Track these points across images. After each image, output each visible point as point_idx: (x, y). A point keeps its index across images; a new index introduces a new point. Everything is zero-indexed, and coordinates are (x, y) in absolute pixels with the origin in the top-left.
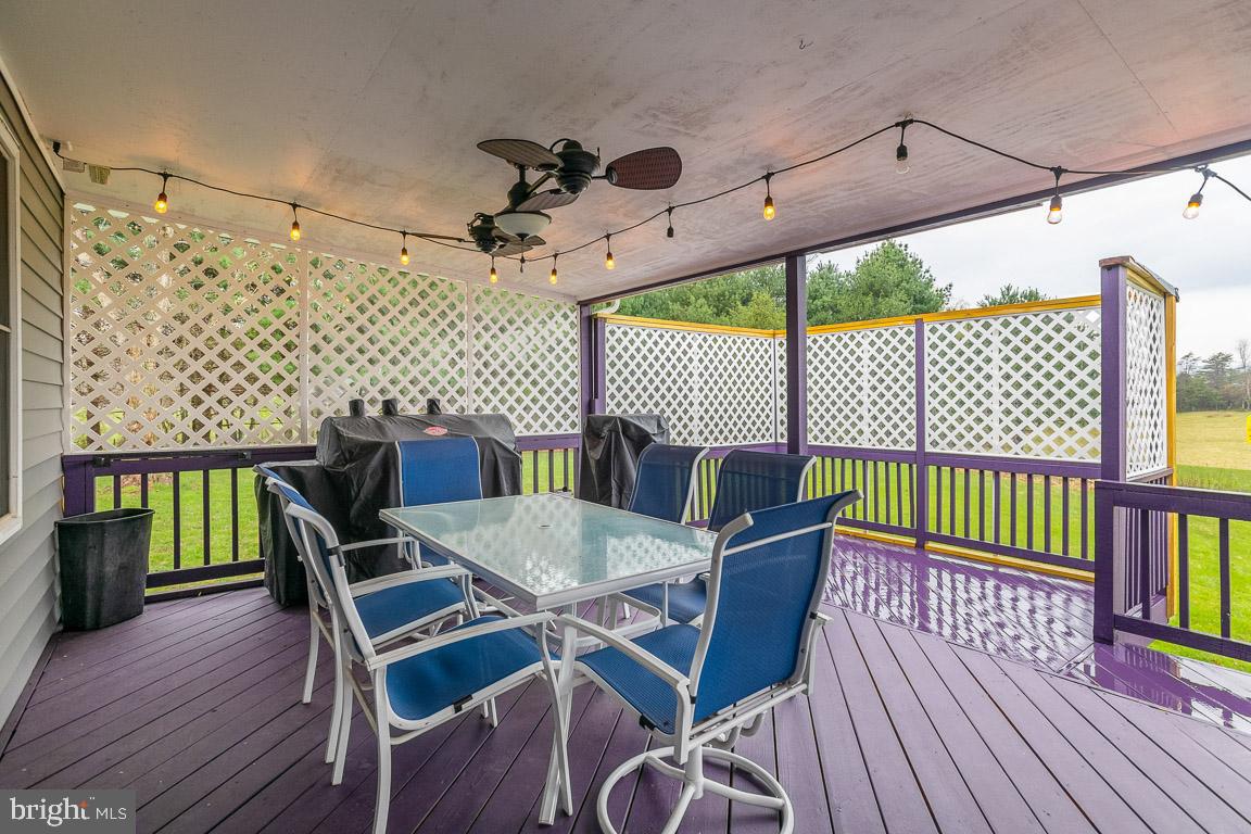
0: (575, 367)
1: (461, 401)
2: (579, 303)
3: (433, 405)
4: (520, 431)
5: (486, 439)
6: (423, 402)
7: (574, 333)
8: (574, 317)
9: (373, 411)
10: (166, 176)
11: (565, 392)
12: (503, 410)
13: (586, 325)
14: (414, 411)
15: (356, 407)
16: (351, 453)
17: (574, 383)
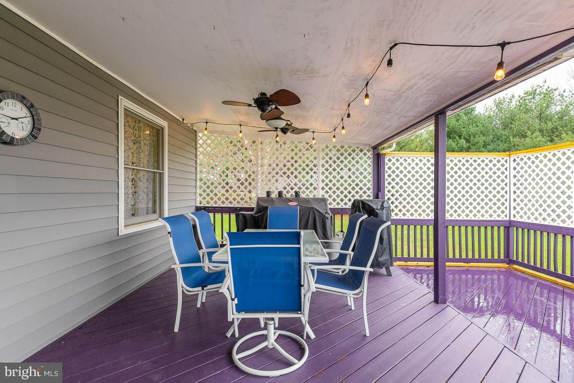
0: (370, 177)
1: (315, 192)
2: (372, 147)
3: (297, 194)
4: (334, 205)
5: (311, 208)
6: (293, 192)
7: (370, 162)
8: (370, 154)
9: (273, 196)
10: (207, 123)
11: (365, 189)
12: (326, 196)
13: (376, 157)
14: (288, 196)
15: (268, 193)
16: (260, 210)
17: (370, 185)
